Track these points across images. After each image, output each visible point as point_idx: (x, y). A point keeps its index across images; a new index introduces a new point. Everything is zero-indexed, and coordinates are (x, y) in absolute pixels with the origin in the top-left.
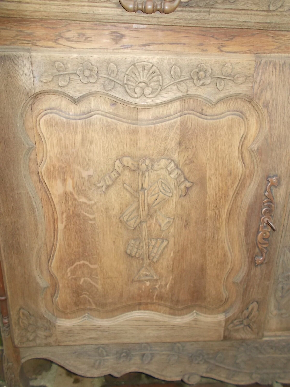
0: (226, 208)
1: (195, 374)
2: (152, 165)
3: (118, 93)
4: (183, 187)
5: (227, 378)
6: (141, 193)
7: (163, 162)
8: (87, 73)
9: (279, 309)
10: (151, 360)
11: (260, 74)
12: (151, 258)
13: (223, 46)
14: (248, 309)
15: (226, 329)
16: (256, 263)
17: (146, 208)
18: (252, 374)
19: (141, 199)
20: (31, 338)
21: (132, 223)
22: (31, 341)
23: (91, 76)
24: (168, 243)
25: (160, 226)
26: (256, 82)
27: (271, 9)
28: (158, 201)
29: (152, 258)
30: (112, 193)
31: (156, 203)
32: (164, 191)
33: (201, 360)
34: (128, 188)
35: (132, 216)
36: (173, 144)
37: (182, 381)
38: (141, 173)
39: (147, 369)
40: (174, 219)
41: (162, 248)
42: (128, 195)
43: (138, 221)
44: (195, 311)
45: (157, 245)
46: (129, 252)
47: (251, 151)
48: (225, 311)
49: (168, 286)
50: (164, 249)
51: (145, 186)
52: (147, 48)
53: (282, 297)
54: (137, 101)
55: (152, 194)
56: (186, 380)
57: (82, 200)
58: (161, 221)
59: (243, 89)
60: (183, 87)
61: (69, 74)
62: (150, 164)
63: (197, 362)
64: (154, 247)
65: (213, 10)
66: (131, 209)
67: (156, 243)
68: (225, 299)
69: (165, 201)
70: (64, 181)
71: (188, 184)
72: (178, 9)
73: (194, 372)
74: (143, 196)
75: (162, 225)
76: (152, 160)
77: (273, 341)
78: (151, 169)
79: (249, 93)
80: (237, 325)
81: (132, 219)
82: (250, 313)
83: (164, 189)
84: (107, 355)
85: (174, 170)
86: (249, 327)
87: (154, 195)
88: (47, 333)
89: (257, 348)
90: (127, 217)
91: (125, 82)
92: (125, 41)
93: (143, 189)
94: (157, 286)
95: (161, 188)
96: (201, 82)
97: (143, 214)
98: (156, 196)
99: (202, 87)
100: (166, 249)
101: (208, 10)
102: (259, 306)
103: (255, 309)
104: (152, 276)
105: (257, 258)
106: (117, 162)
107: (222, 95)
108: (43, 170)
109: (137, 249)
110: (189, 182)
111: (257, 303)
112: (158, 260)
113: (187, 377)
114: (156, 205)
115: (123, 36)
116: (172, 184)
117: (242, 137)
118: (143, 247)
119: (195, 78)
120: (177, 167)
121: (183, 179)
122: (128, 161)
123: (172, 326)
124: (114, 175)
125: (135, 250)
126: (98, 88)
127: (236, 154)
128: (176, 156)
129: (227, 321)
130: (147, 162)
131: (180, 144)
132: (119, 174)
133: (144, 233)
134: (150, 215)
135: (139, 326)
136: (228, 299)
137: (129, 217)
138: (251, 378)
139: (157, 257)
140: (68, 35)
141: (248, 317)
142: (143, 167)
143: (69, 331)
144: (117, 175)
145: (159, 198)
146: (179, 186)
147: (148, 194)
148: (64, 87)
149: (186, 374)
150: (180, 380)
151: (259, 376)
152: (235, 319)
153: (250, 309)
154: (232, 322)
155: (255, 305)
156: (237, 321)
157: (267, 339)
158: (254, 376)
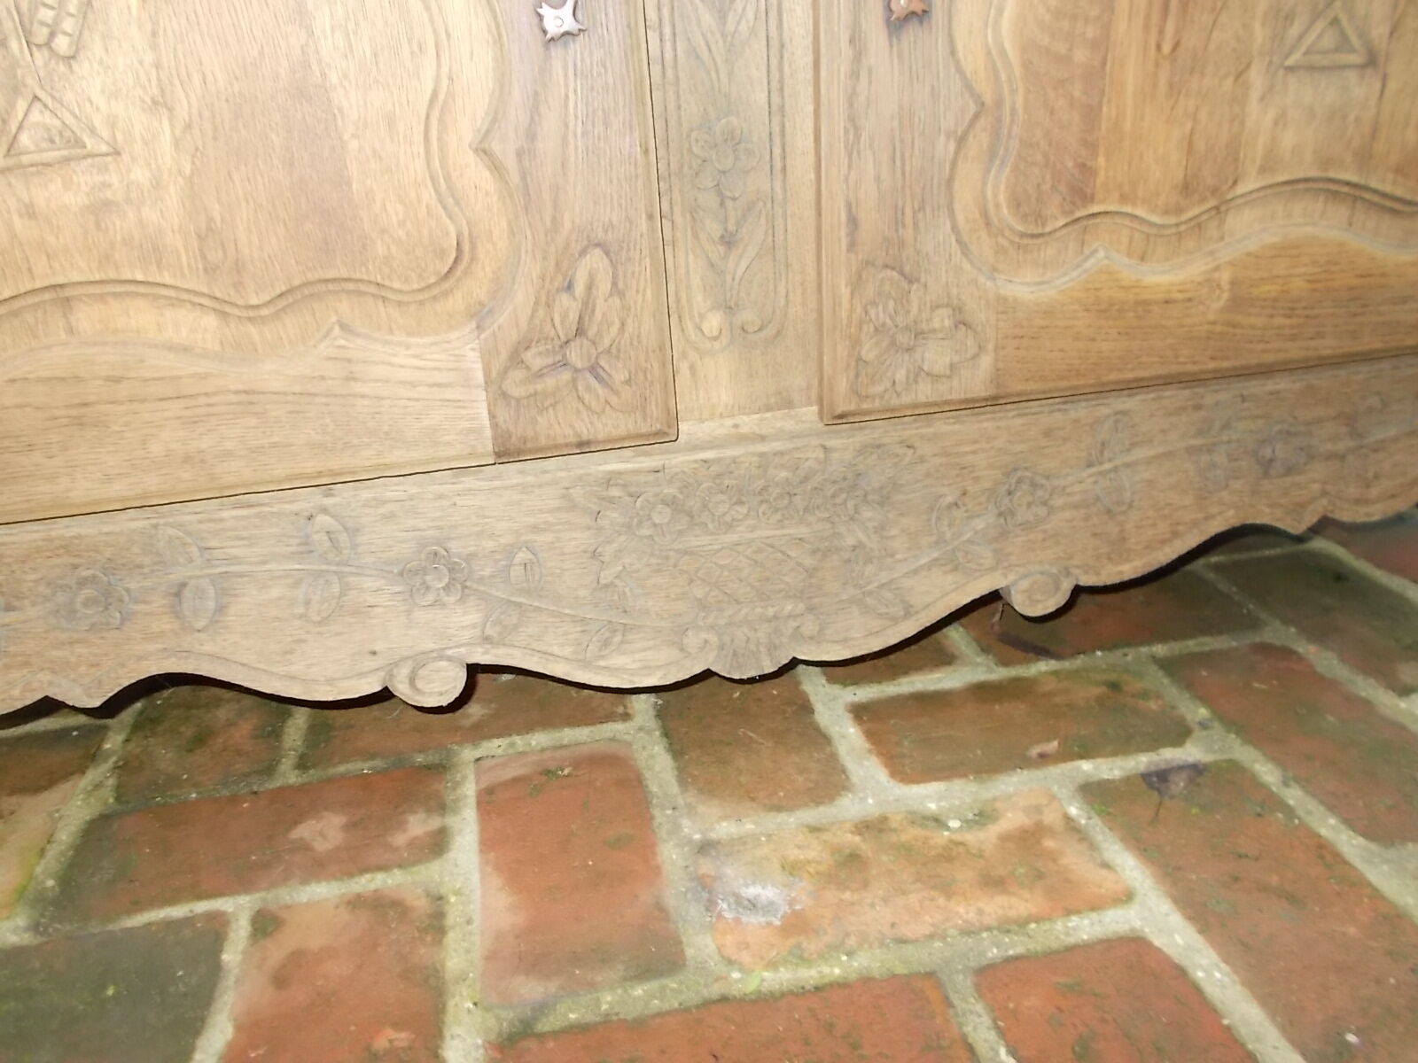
1: (439, 654)
5: (586, 664)
9: (729, 309)
10: (221, 609)
12: (41, 35)
14: (569, 287)
15: (498, 394)
18: (679, 631)
29: (45, 31)
33: (447, 588)
37: (386, 689)
44: (333, 318)
48: (475, 314)
49: (171, 189)
53: (728, 241)
56: (401, 689)
63: (431, 597)
68: (454, 239)
73: (429, 645)
80: (540, 375)
82: (587, 306)
86: (600, 379)
89: (670, 503)
94: (116, 194)
102: (614, 265)
103: (604, 286)
104: (76, 140)
111: (607, 253)
113: (404, 672)
123: (242, 397)
129: (487, 356)
135: (85, 405)
136: (473, 244)
138: (681, 647)
139: (67, 26)
141: (580, 331)
149: (396, 664)
150: (377, 688)
151: (713, 638)
152: (525, 344)
153: (580, 288)
154: (516, 359)
155: (596, 259)
156: (533, 350)
157: (709, 455)
158: (693, 640)
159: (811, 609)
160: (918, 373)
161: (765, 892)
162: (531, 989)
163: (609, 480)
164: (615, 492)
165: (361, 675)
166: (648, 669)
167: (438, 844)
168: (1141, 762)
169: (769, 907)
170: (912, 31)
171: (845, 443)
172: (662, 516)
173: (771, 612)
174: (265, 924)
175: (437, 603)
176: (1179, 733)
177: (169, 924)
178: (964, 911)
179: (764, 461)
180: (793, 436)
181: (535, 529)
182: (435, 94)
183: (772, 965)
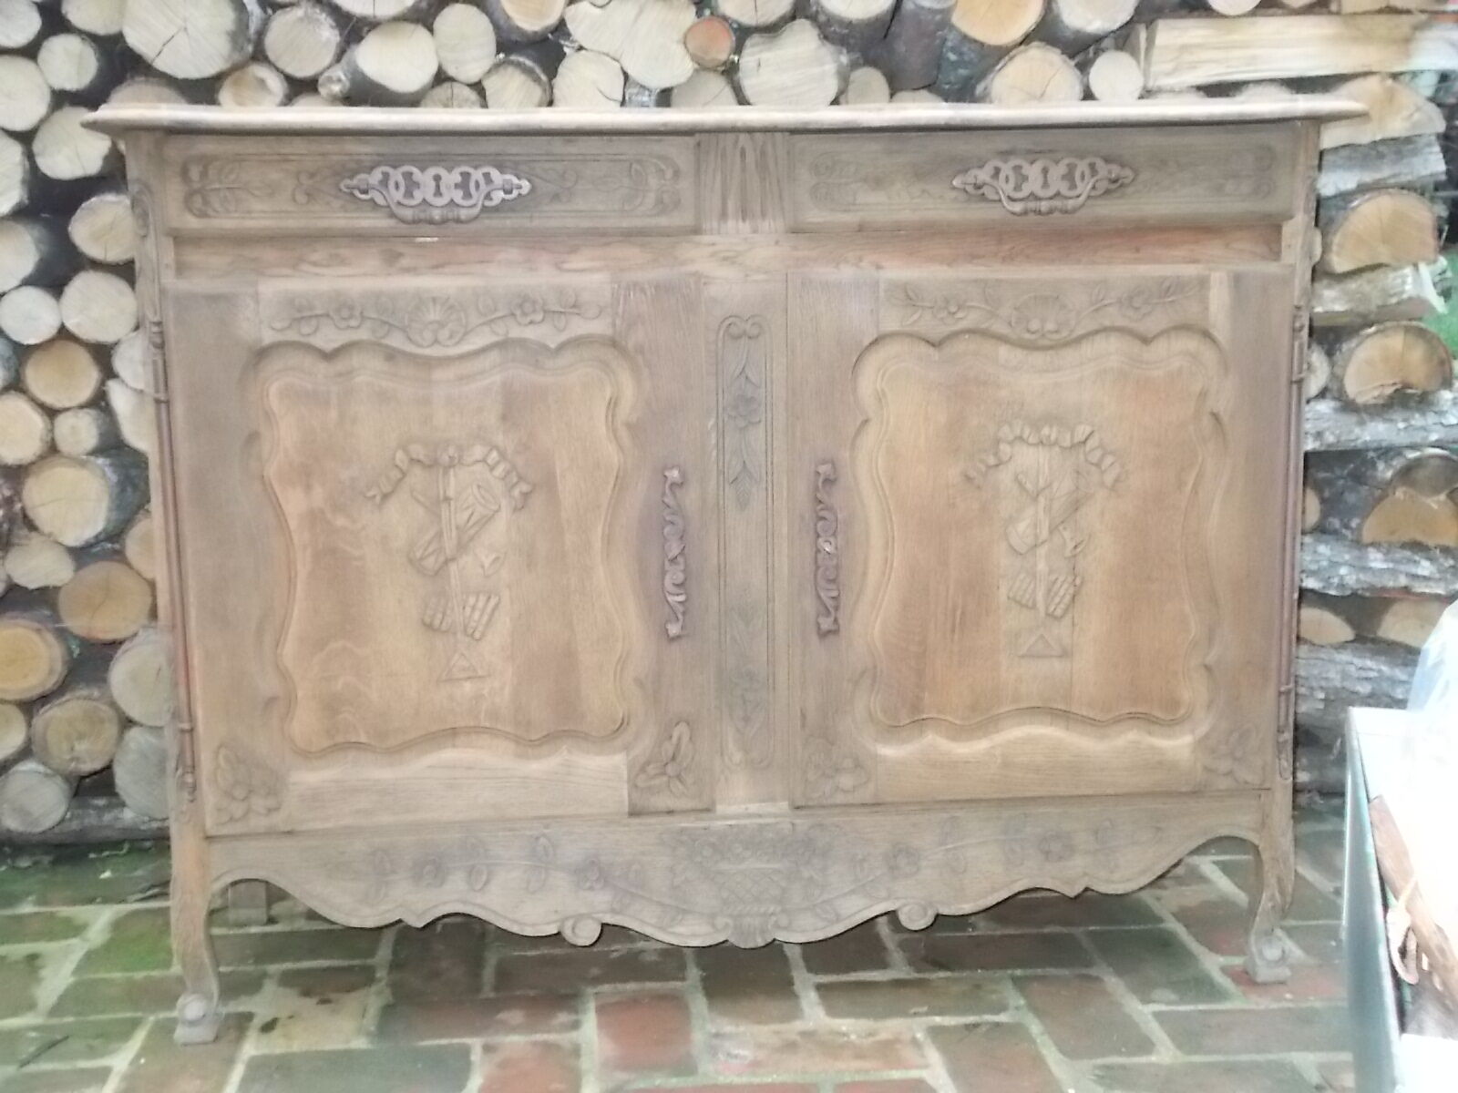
0: (600, 529)
1: (588, 916)
2: (461, 457)
3: (396, 341)
4: (516, 492)
5: (662, 929)
6: (444, 506)
7: (478, 451)
8: (345, 313)
9: (746, 751)
10: (487, 882)
11: (621, 302)
12: (470, 631)
13: (563, 262)
14: (671, 737)
15: (634, 786)
16: (668, 636)
17: (454, 533)
18: (713, 916)
19: (443, 517)
20: (238, 812)
21: (430, 563)
22: (237, 820)
23: (351, 317)
24: (500, 599)
25: (483, 567)
26: (617, 313)
27: (626, 208)
28: (474, 519)
29: (472, 630)
30: (393, 507)
31: (471, 523)
32: (483, 501)
33: (597, 879)
34: (422, 499)
35: (430, 549)
36: (492, 417)
37: (559, 934)
38: (441, 471)
39: (480, 906)
40: (506, 553)
41: (489, 610)
42: (421, 511)
43: (442, 559)
44: (564, 747)
45: (480, 604)
46: (427, 620)
47: (629, 426)
48: (626, 748)
49: (507, 690)
50: (494, 610)
51: (451, 493)
52: (440, 270)
53: (747, 720)
54: (427, 352)
55: (464, 506)
56: (568, 934)
57: (340, 521)
58: (483, 558)
59: (599, 327)
60: (500, 329)
61: (317, 316)
62: (456, 455)
63: (588, 884)
64: (474, 608)
65: (537, 214)
66: (428, 537)
67: (477, 601)
68: (621, 716)
69: (487, 520)
70: (308, 488)
71: (525, 488)
72: (482, 215)
73: (583, 910)
74: (448, 513)
75: (487, 565)
76: (460, 449)
77: (745, 826)
78: (459, 461)
79: (609, 332)
80: (653, 777)
81: (429, 555)
82: (677, 748)
83: (483, 498)
84: (394, 872)
85: (498, 463)
86: (681, 781)
87: (468, 508)
88: (271, 802)
89: (713, 845)
90: (421, 551)
91: (406, 323)
92: (405, 262)
93: (447, 499)
94: (485, 692)
95: (478, 496)
96: (529, 319)
97: (449, 544)
98: (470, 511)
99: (531, 327)
100: (496, 614)
101: (528, 215)
102: (691, 731)
103: (685, 739)
104: (475, 670)
105: (669, 627)
106: (400, 455)
107: (563, 337)
108: (271, 471)
109: (444, 614)
110: (528, 483)
111: (688, 724)
112: (483, 635)
113: (569, 924)
114: (471, 527)
115: (400, 255)
116: (498, 488)
117: (609, 404)
118: (453, 609)
119: (518, 313)
120: (503, 455)
121: (515, 480)
122: (418, 451)
124: (395, 474)
125: (440, 616)
126: (363, 334)
127: (602, 430)
128: (499, 439)
129: (630, 767)
130: (451, 451)
131: (504, 418)
132: (404, 474)
133: (453, 581)
134: (462, 547)
136: (629, 718)
137: (425, 550)
138: (713, 926)
139: (481, 628)
140: (315, 257)
141: (674, 758)
142: (445, 459)
143: (315, 798)
144: (399, 476)
145: (475, 514)
146: (510, 491)
147: (456, 509)
148: (309, 335)
149: (567, 918)
150: (555, 932)
151: (730, 921)
152: (648, 763)
153: (675, 739)
154: (643, 769)
155: (683, 728)
156: (651, 766)
157: (733, 822)
158: (720, 921)
159: (783, 911)
160: (837, 789)
161: (742, 1052)
162: (621, 1076)
163: (682, 830)
164: (684, 838)
165: (548, 923)
166: (694, 936)
167: (575, 1025)
168: (971, 1019)
169: (744, 1057)
170: (831, 638)
171: (803, 823)
172: (707, 852)
173: (762, 910)
174: (488, 1049)
175: (591, 888)
176: (1002, 1008)
177: (440, 1047)
178: (840, 1065)
179: (762, 827)
180: (775, 816)
181: (643, 853)
182: (621, 657)
183: (739, 1075)
